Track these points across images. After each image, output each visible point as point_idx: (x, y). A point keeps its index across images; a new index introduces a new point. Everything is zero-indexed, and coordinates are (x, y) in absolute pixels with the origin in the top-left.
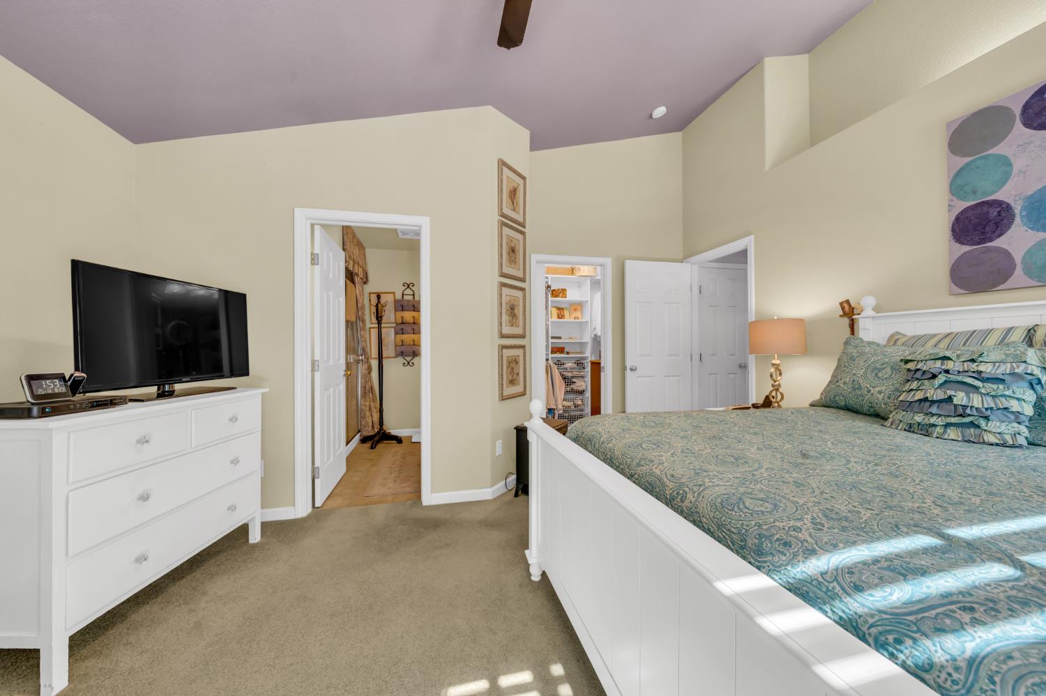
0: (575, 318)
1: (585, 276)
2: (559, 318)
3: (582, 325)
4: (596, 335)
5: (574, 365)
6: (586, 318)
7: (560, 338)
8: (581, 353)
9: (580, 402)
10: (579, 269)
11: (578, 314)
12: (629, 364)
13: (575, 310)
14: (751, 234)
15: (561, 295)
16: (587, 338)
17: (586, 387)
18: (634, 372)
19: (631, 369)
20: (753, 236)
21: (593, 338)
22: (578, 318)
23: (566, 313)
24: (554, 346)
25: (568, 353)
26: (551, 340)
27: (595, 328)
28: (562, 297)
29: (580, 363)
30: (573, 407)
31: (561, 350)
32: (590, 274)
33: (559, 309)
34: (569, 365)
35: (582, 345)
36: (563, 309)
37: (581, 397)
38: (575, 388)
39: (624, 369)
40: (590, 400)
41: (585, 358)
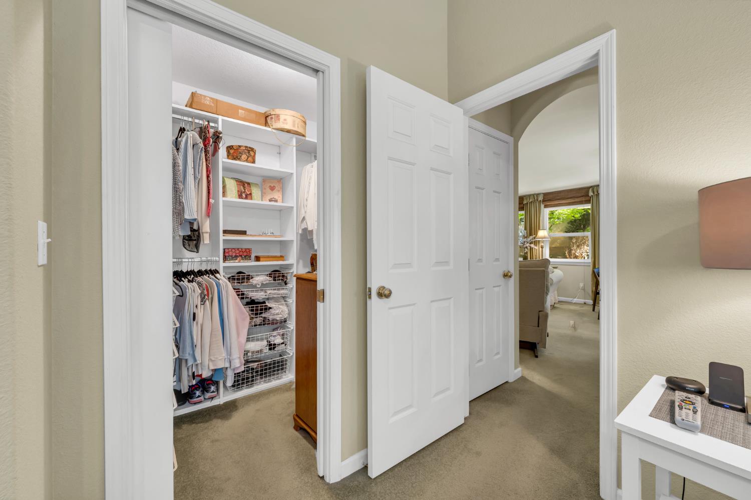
0: (270, 200)
1: (288, 131)
2: (240, 196)
3: (283, 213)
4: (305, 230)
5: (268, 278)
6: (291, 202)
7: (244, 233)
8: (282, 258)
9: (278, 340)
10: (278, 116)
11: (277, 195)
12: (374, 284)
13: (272, 189)
14: (611, 29)
15: (244, 157)
16: (292, 235)
17: (289, 314)
18: (385, 300)
19: (380, 295)
20: (615, 30)
21: (301, 235)
22: (276, 201)
23: (256, 192)
24: (228, 246)
25: (258, 259)
26: (222, 237)
27: (304, 219)
28: (247, 161)
29: (278, 276)
30: (266, 350)
31: (245, 254)
32: (296, 129)
33: (242, 183)
34: (260, 279)
35: (284, 245)
36: (249, 184)
37: (281, 331)
38: (271, 318)
39: (366, 293)
40: (295, 332)
41: (289, 266)
